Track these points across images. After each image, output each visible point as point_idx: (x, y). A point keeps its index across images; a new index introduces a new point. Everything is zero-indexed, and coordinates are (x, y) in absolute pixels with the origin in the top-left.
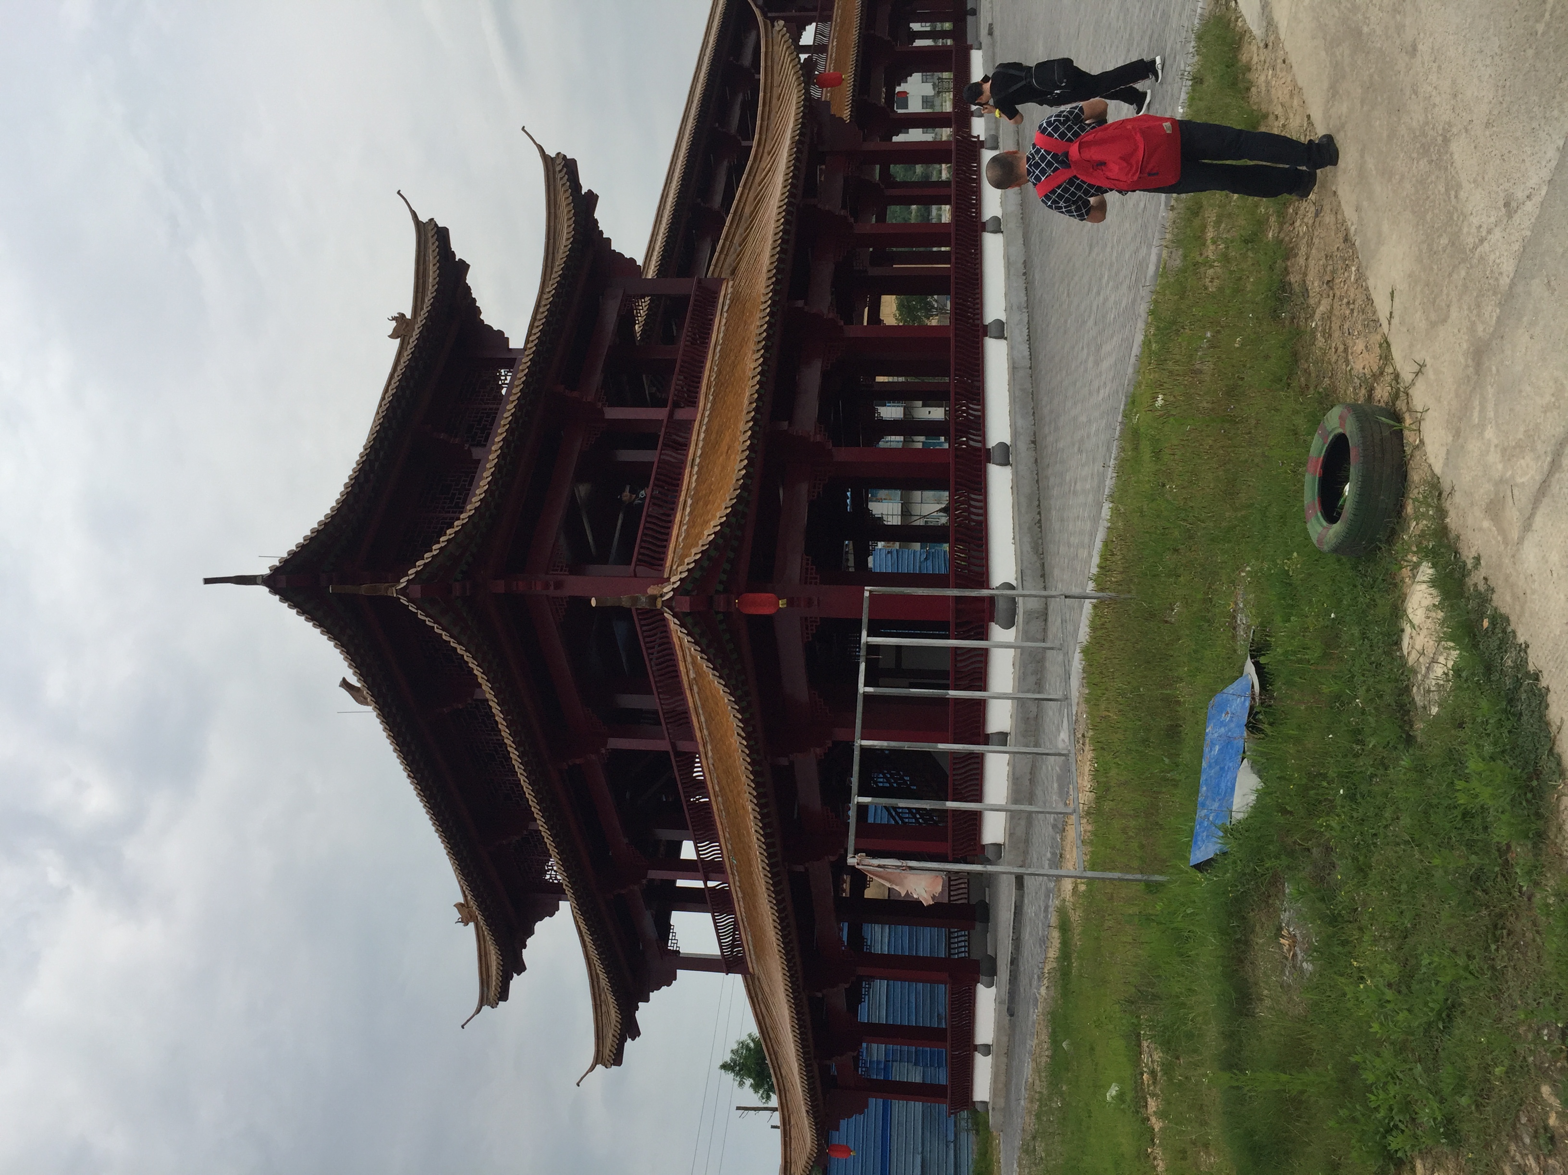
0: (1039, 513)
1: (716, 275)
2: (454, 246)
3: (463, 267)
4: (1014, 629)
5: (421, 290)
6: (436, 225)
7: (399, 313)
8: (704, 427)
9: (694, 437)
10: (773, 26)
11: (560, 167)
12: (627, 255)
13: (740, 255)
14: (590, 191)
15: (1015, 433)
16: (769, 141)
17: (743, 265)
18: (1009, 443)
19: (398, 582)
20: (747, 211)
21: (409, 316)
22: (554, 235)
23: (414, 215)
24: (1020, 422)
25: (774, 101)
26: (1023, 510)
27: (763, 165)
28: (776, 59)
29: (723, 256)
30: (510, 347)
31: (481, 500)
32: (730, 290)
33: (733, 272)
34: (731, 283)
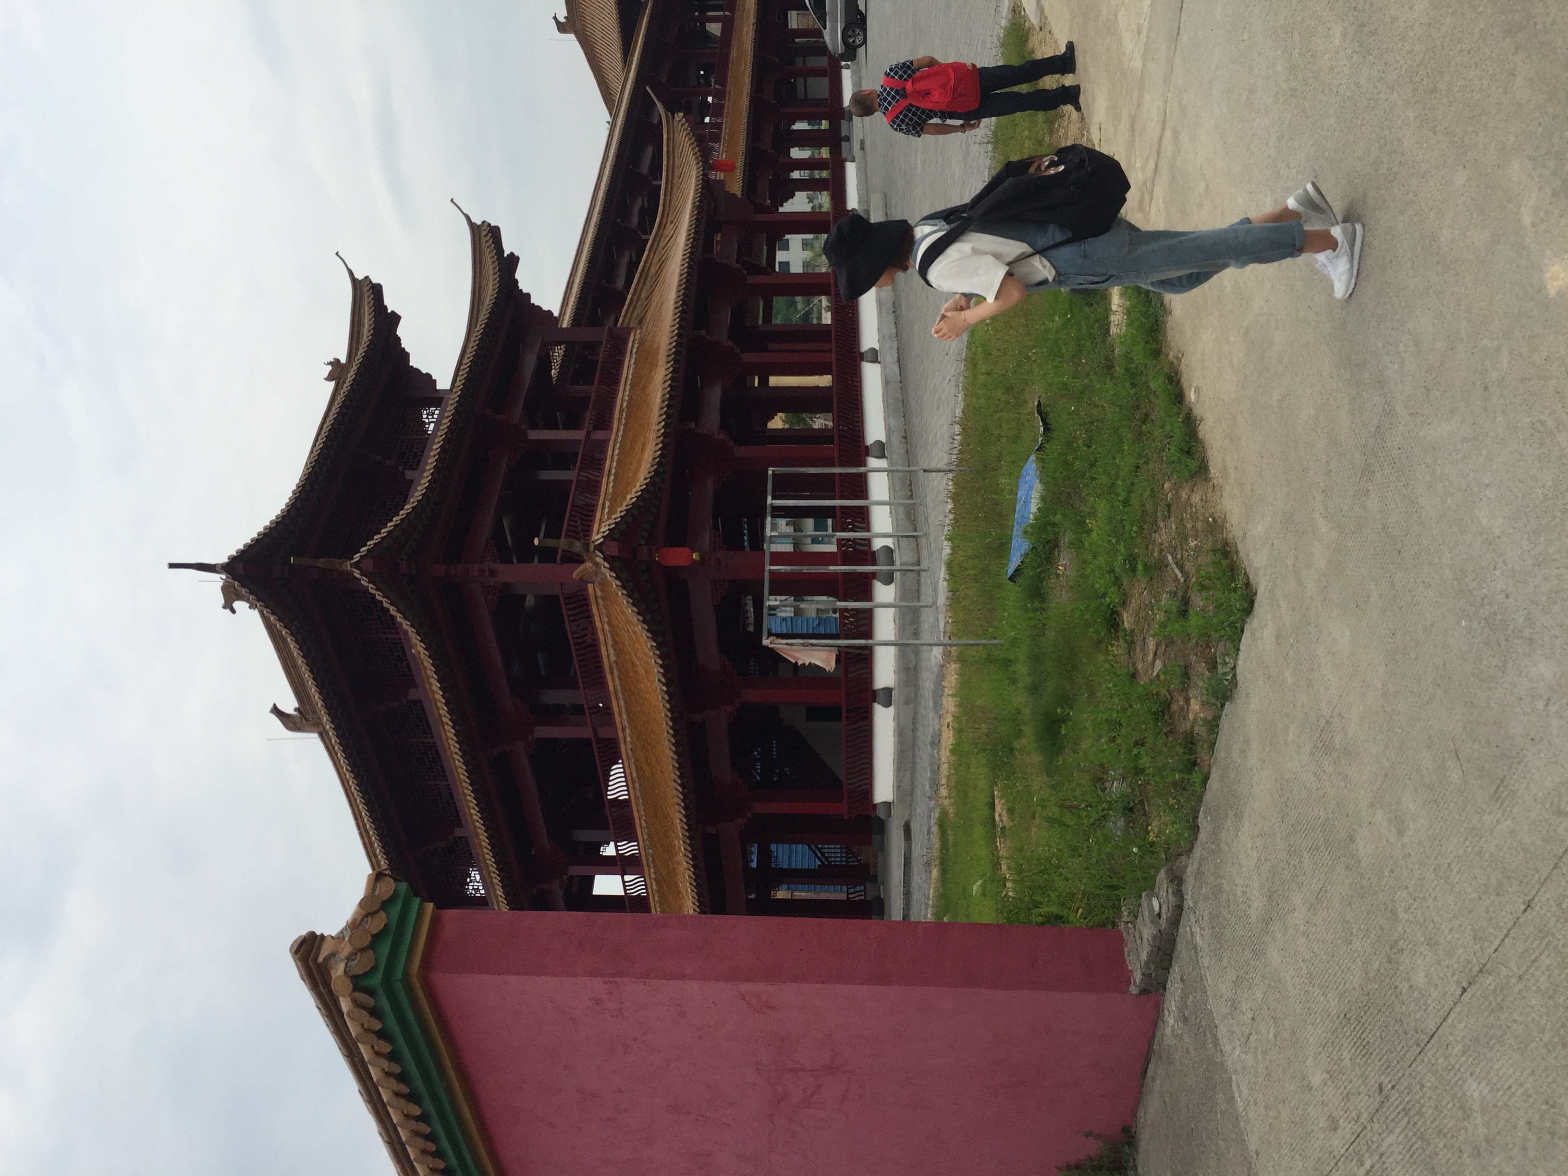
0: (911, 490)
1: (625, 325)
2: (386, 302)
3: (395, 319)
4: (893, 585)
5: (355, 337)
6: (371, 282)
7: (335, 359)
8: (618, 445)
9: (610, 452)
10: (674, 118)
11: (485, 233)
12: (545, 308)
13: (646, 308)
14: (512, 254)
15: (889, 431)
16: (670, 214)
17: (649, 317)
18: (884, 441)
19: (353, 559)
20: (653, 270)
21: (343, 360)
22: (479, 290)
23: (351, 273)
24: (893, 422)
25: (676, 180)
26: (897, 488)
27: (666, 232)
28: (677, 145)
29: (631, 309)
30: (438, 388)
31: (422, 494)
32: (638, 336)
33: (641, 322)
34: (638, 332)
